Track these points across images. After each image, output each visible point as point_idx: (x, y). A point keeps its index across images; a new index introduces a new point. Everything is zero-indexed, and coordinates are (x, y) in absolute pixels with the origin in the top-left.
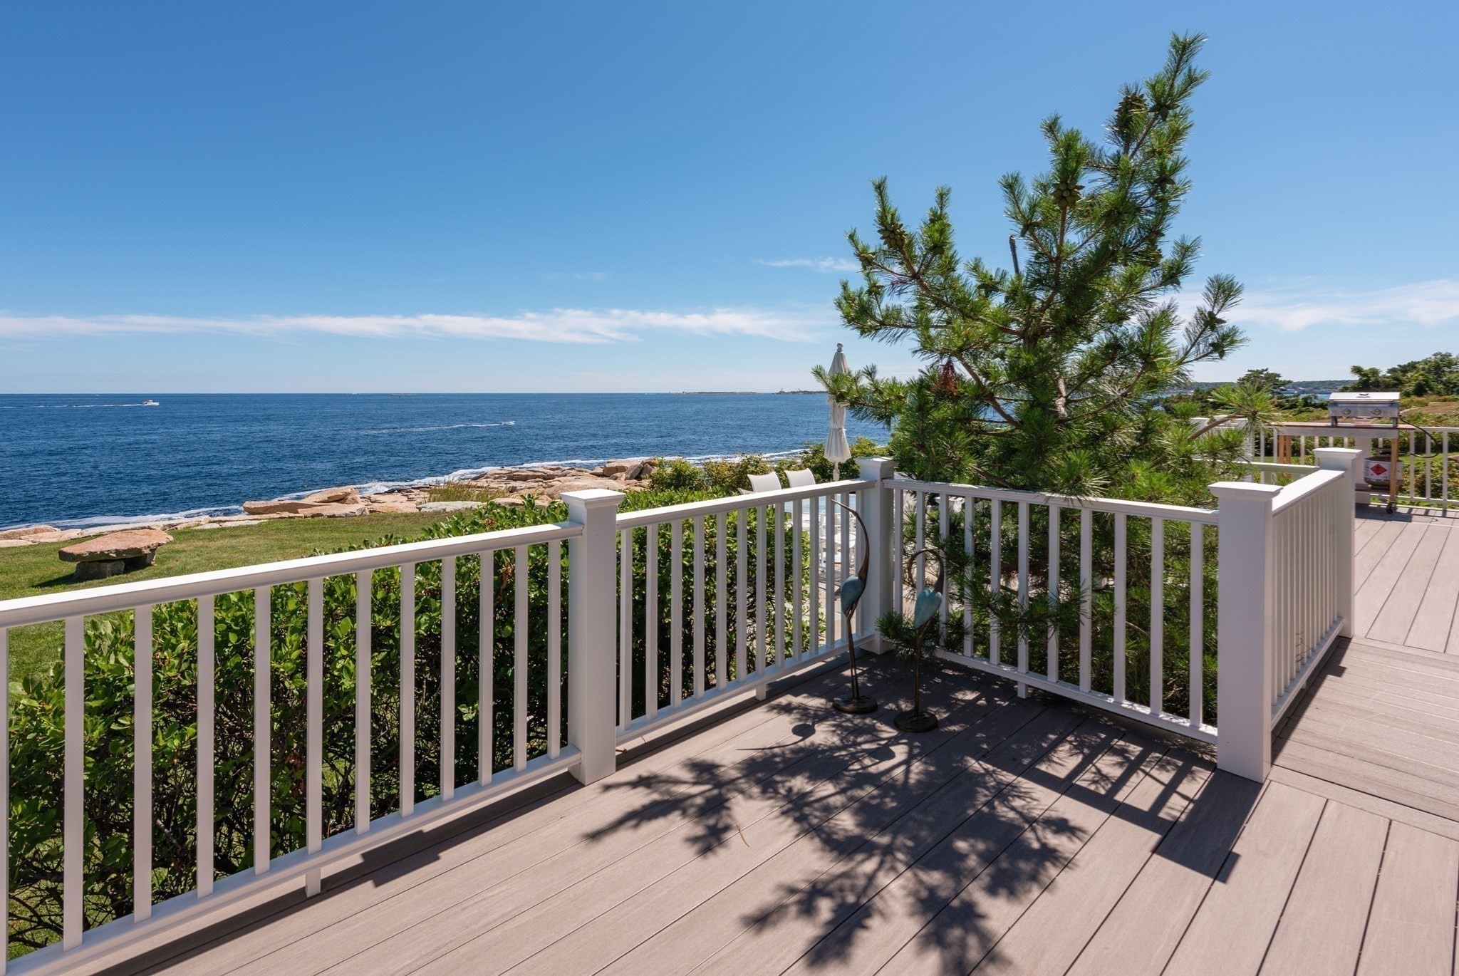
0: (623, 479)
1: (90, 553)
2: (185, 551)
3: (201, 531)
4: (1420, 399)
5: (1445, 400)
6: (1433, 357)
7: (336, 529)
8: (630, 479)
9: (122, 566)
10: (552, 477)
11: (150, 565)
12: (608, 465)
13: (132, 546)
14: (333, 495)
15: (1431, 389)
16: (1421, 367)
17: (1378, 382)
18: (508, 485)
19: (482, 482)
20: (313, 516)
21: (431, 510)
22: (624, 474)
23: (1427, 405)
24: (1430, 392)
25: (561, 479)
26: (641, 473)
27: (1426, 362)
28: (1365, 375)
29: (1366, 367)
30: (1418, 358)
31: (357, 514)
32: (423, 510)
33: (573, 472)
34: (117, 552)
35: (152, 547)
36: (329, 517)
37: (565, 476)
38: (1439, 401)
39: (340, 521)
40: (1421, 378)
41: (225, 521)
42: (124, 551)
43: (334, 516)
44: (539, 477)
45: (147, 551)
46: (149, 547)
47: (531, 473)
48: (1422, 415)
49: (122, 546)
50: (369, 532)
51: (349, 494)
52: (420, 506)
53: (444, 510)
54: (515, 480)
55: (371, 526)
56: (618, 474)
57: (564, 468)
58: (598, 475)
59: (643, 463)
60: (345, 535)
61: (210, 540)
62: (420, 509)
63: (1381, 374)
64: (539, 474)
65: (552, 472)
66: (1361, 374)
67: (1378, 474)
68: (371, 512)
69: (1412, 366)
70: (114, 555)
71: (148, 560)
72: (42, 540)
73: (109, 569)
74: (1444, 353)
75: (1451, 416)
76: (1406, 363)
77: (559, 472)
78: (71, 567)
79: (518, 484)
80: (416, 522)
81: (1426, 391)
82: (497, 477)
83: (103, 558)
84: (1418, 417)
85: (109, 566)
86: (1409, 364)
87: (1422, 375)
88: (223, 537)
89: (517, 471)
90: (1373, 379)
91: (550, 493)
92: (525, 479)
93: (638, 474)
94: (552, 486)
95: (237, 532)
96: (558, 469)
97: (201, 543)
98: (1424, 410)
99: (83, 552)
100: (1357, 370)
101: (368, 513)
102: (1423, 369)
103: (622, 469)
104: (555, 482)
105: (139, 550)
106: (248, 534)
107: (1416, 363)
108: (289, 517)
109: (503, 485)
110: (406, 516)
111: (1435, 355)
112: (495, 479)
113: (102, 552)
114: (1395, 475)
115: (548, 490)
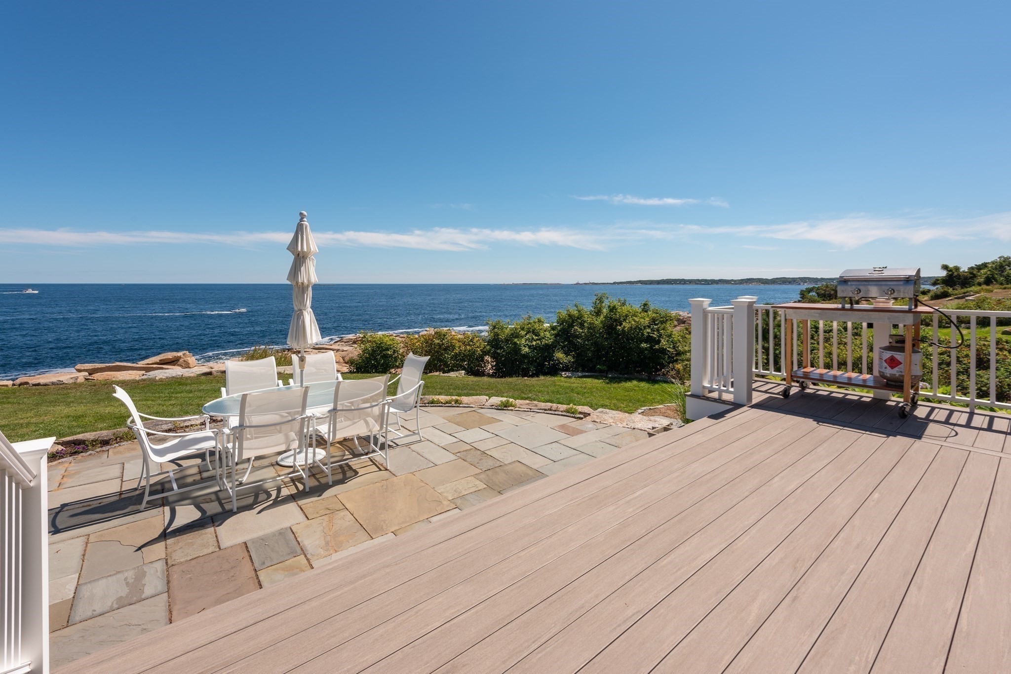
4: (988, 287)
5: (1005, 288)
6: (998, 259)
14: (165, 358)
15: (996, 280)
16: (990, 265)
17: (960, 276)
23: (992, 291)
24: (995, 283)
27: (993, 263)
28: (951, 271)
29: (951, 266)
30: (989, 260)
38: (1001, 288)
40: (989, 273)
48: (987, 299)
51: (180, 357)
63: (961, 270)
66: (948, 270)
67: (892, 367)
69: (985, 265)
74: (1006, 256)
75: (1007, 299)
76: (981, 263)
81: (992, 282)
84: (984, 300)
86: (982, 264)
87: (990, 271)
90: (956, 274)
98: (988, 295)
100: (945, 267)
102: (992, 267)
107: (986, 263)
111: (1000, 258)
114: (910, 370)
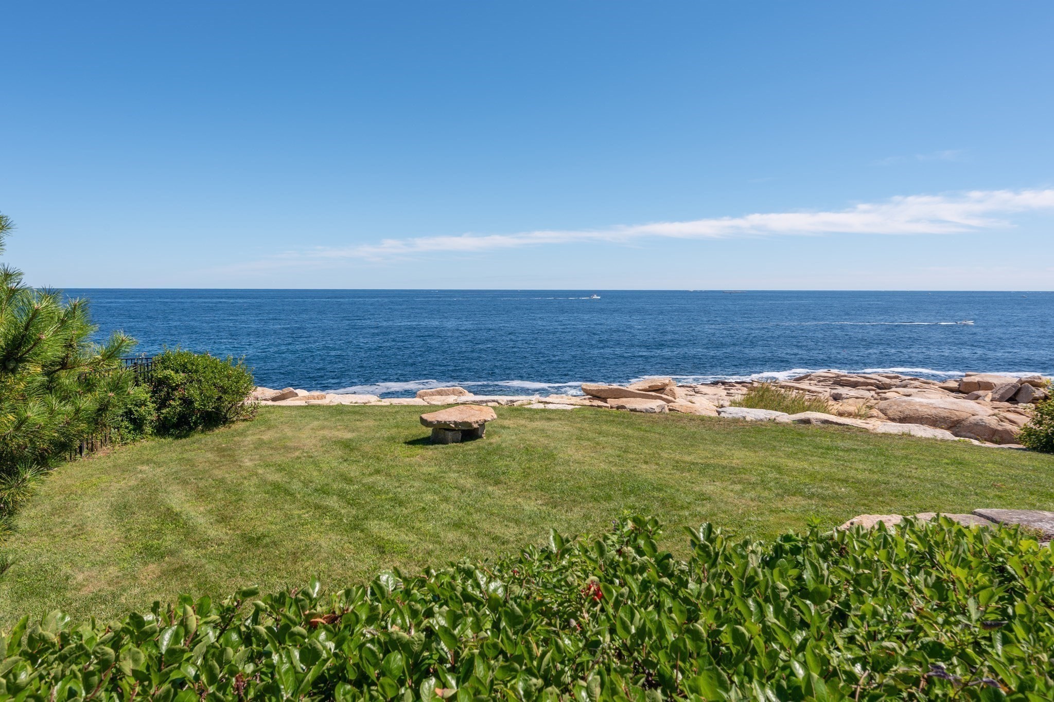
0: (988, 399)
1: (438, 421)
2: (509, 428)
3: (530, 410)
7: (631, 425)
8: (1001, 399)
9: (460, 435)
10: (887, 387)
11: (481, 437)
12: (965, 379)
13: (466, 420)
14: (653, 384)
18: (834, 391)
19: (805, 385)
20: (618, 408)
21: (730, 416)
22: (990, 394)
25: (900, 390)
26: (1016, 394)
31: (657, 410)
32: (723, 415)
33: (916, 383)
34: (455, 423)
35: (480, 423)
36: (631, 410)
37: (905, 386)
39: (639, 416)
41: (549, 403)
42: (460, 423)
43: (635, 410)
44: (871, 384)
45: (476, 426)
46: (477, 422)
47: (862, 380)
49: (458, 418)
50: (659, 434)
51: (667, 385)
52: (720, 410)
53: (744, 418)
54: (842, 386)
55: (665, 427)
56: (981, 393)
57: (903, 377)
58: (951, 390)
59: (1021, 382)
60: (636, 434)
61: (531, 420)
62: (719, 413)
64: (872, 381)
65: (888, 381)
68: (670, 410)
70: (453, 426)
71: (480, 432)
72: (433, 403)
73: (450, 437)
77: (897, 382)
78: (429, 431)
79: (843, 391)
80: (710, 429)
82: (822, 380)
83: (446, 427)
85: (450, 435)
88: (541, 419)
89: (845, 376)
91: (882, 407)
92: (855, 385)
93: (1014, 396)
94: (886, 399)
95: (552, 416)
96: (897, 377)
97: (523, 422)
99: (433, 420)
101: (667, 411)
103: (988, 386)
104: (890, 394)
105: (469, 424)
106: (560, 419)
108: (599, 406)
109: (828, 389)
110: (702, 419)
112: (819, 381)
113: (445, 422)
115: (883, 404)
